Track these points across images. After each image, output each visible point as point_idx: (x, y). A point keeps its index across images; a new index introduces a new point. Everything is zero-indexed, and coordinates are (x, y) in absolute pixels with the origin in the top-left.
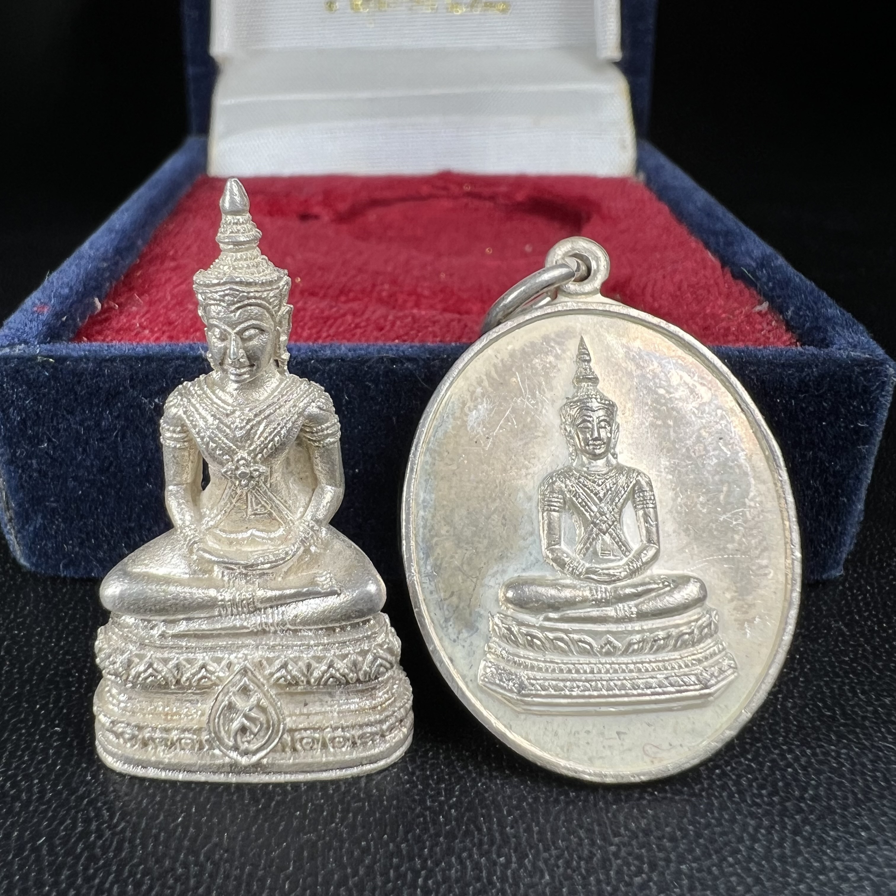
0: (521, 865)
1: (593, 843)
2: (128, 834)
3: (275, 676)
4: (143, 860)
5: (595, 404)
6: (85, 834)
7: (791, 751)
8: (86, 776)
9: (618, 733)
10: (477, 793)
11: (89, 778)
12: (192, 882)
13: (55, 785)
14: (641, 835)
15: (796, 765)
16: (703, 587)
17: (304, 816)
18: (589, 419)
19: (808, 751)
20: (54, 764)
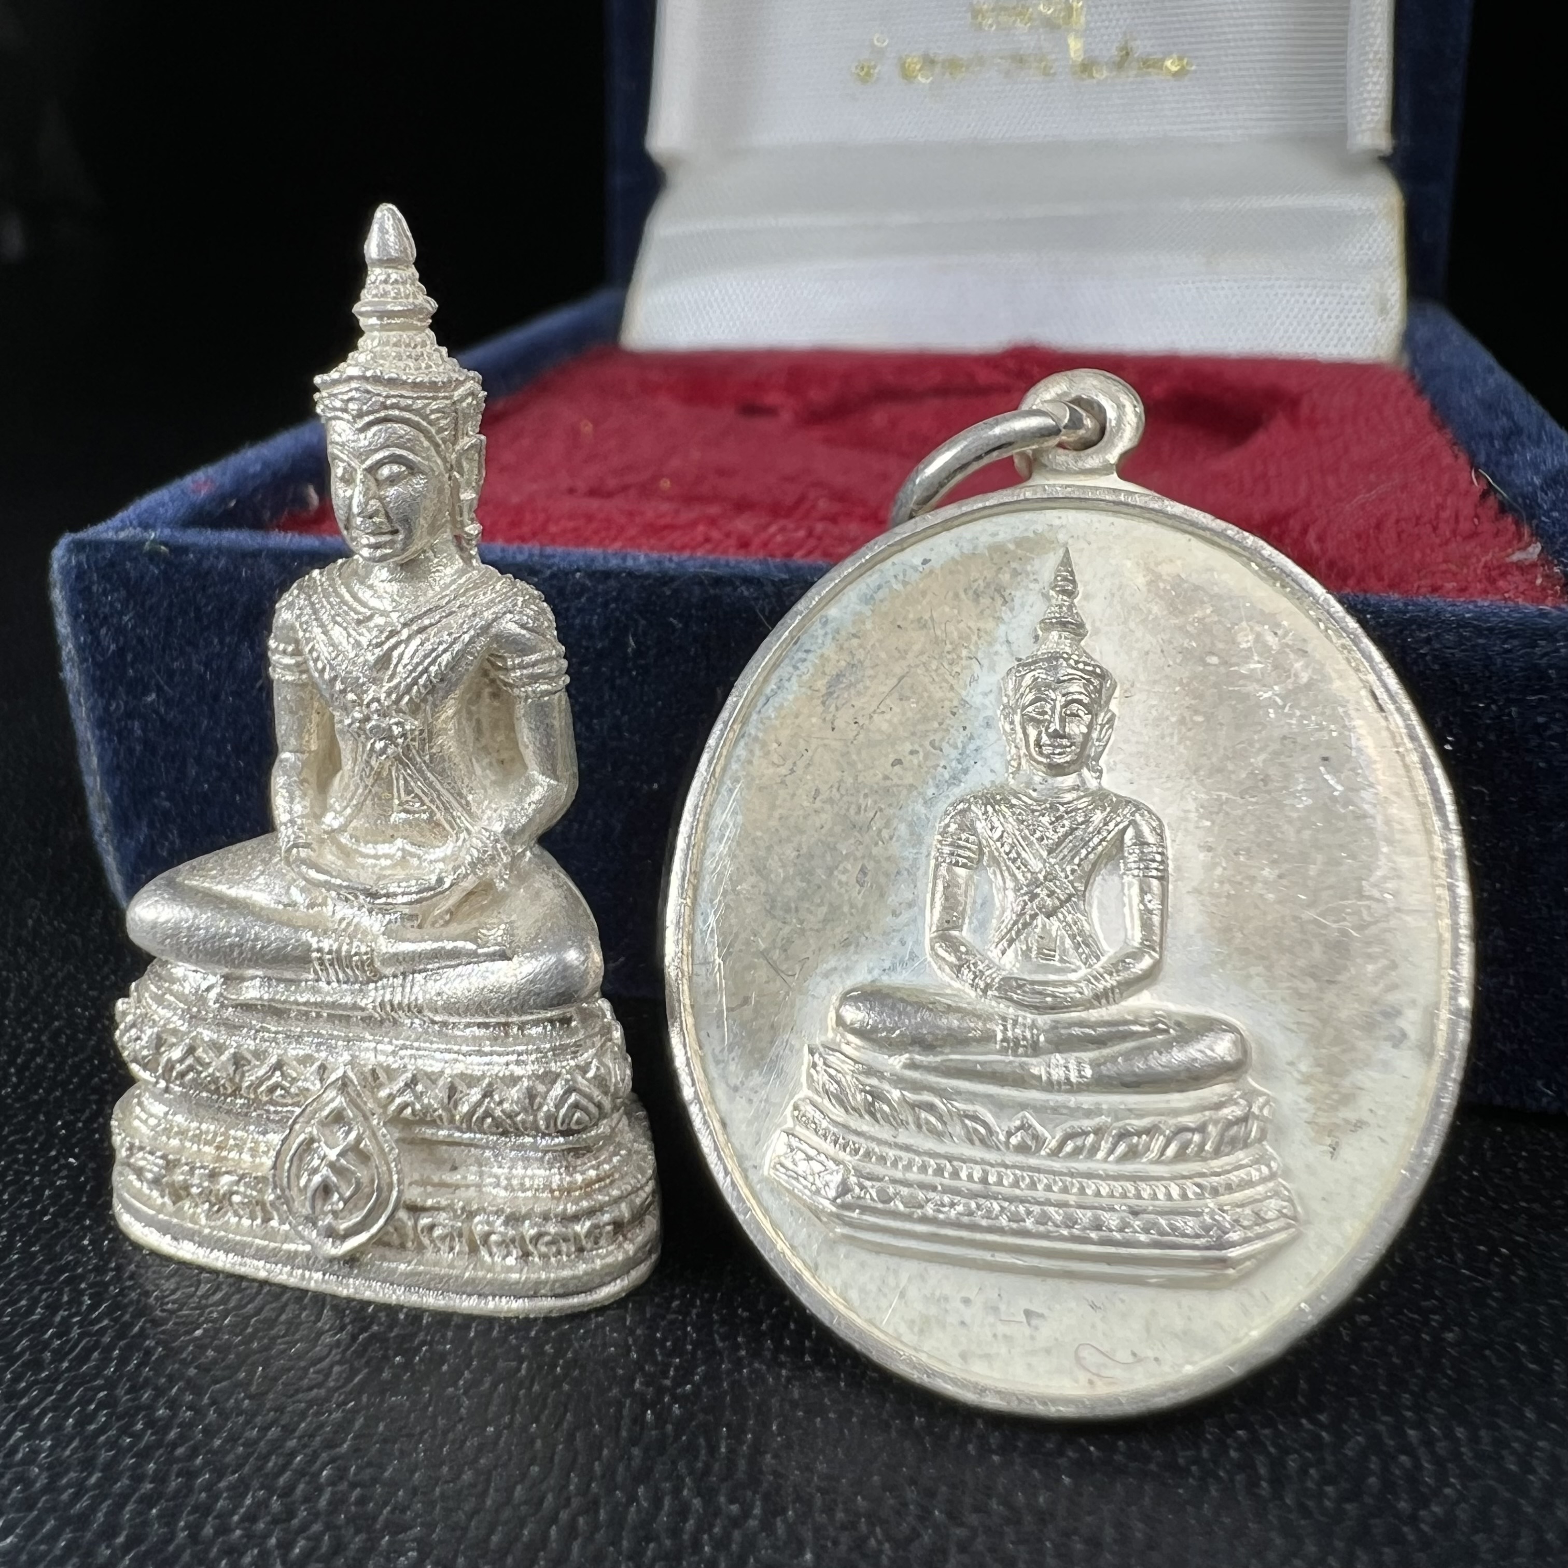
0: (767, 1526)
1: (925, 1516)
2: (106, 1339)
3: (398, 1101)
4: (111, 1385)
5: (1062, 669)
6: (43, 1325)
7: (1421, 1425)
8: (84, 1238)
9: (1028, 1314)
11: (86, 1242)
12: (173, 1434)
13: (29, 1244)
14: (1028, 1518)
15: (1422, 1451)
16: (1241, 1043)
17: (407, 1365)
19: (1460, 1432)
20: (44, 1212)
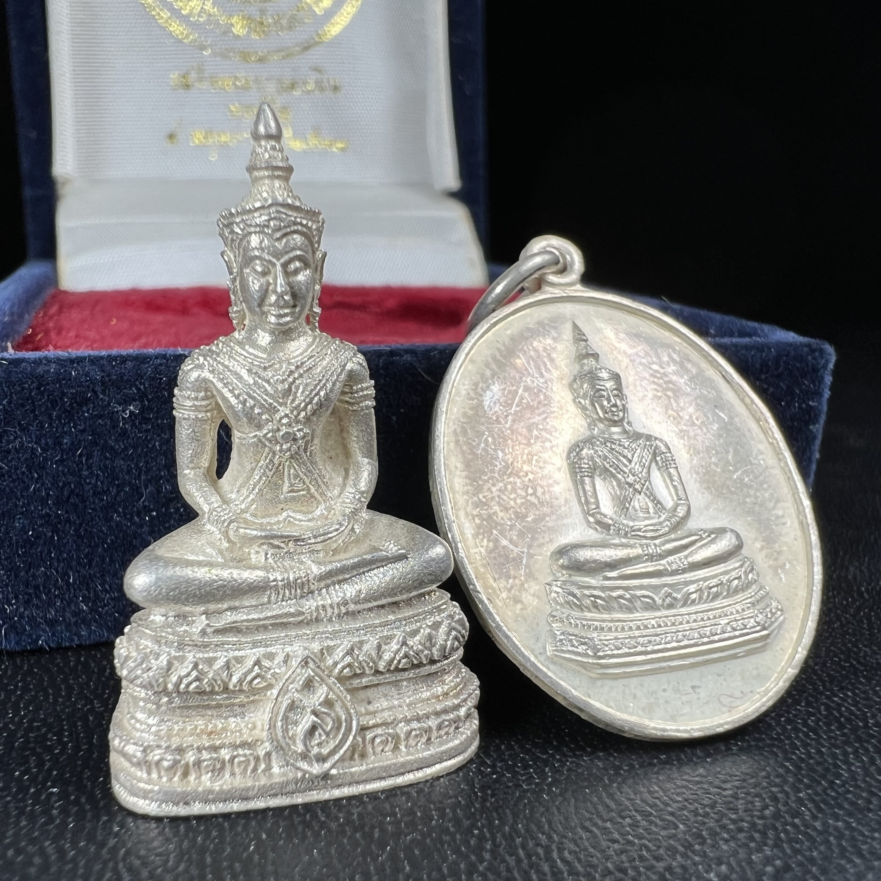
3: (340, 666)
5: (604, 375)
9: (693, 687)
10: (569, 770)
16: (738, 536)
18: (602, 388)
